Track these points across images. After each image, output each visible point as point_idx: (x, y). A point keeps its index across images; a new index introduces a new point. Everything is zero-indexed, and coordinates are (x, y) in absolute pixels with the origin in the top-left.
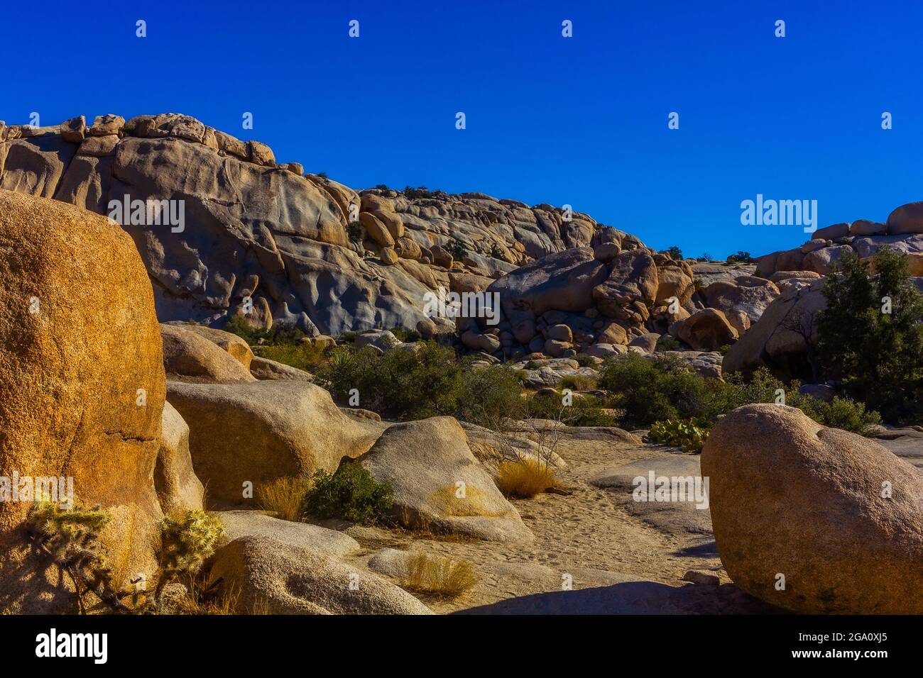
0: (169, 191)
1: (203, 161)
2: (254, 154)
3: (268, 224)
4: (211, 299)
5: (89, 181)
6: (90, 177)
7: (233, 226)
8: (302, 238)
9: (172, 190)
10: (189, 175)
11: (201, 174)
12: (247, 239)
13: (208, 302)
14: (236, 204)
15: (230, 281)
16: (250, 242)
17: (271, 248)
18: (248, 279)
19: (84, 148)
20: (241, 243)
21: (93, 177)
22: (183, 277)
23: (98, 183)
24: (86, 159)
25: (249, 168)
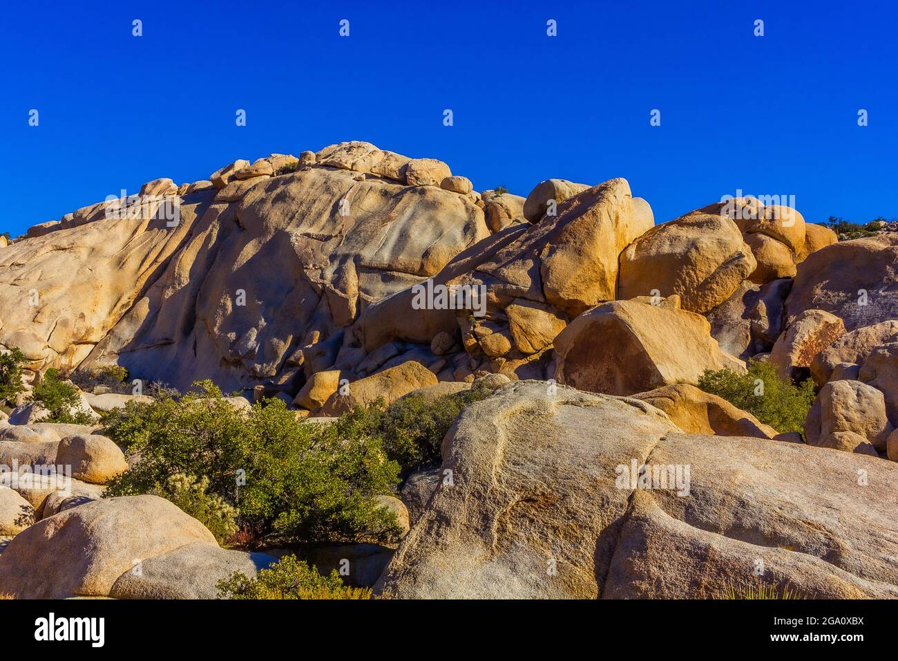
0: (273, 230)
1: (328, 190)
2: (407, 173)
3: (357, 259)
4: (258, 367)
5: (208, 232)
6: (211, 226)
7: (314, 266)
8: (395, 274)
9: (276, 229)
10: (304, 208)
11: (315, 206)
12: (321, 281)
13: (254, 370)
14: (336, 236)
15: (285, 342)
16: (324, 285)
17: (344, 291)
18: (308, 337)
19: (221, 194)
20: (313, 287)
21: (214, 226)
22: (238, 338)
23: (215, 232)
24: (217, 206)
25: (381, 191)
